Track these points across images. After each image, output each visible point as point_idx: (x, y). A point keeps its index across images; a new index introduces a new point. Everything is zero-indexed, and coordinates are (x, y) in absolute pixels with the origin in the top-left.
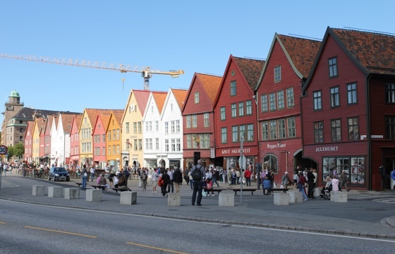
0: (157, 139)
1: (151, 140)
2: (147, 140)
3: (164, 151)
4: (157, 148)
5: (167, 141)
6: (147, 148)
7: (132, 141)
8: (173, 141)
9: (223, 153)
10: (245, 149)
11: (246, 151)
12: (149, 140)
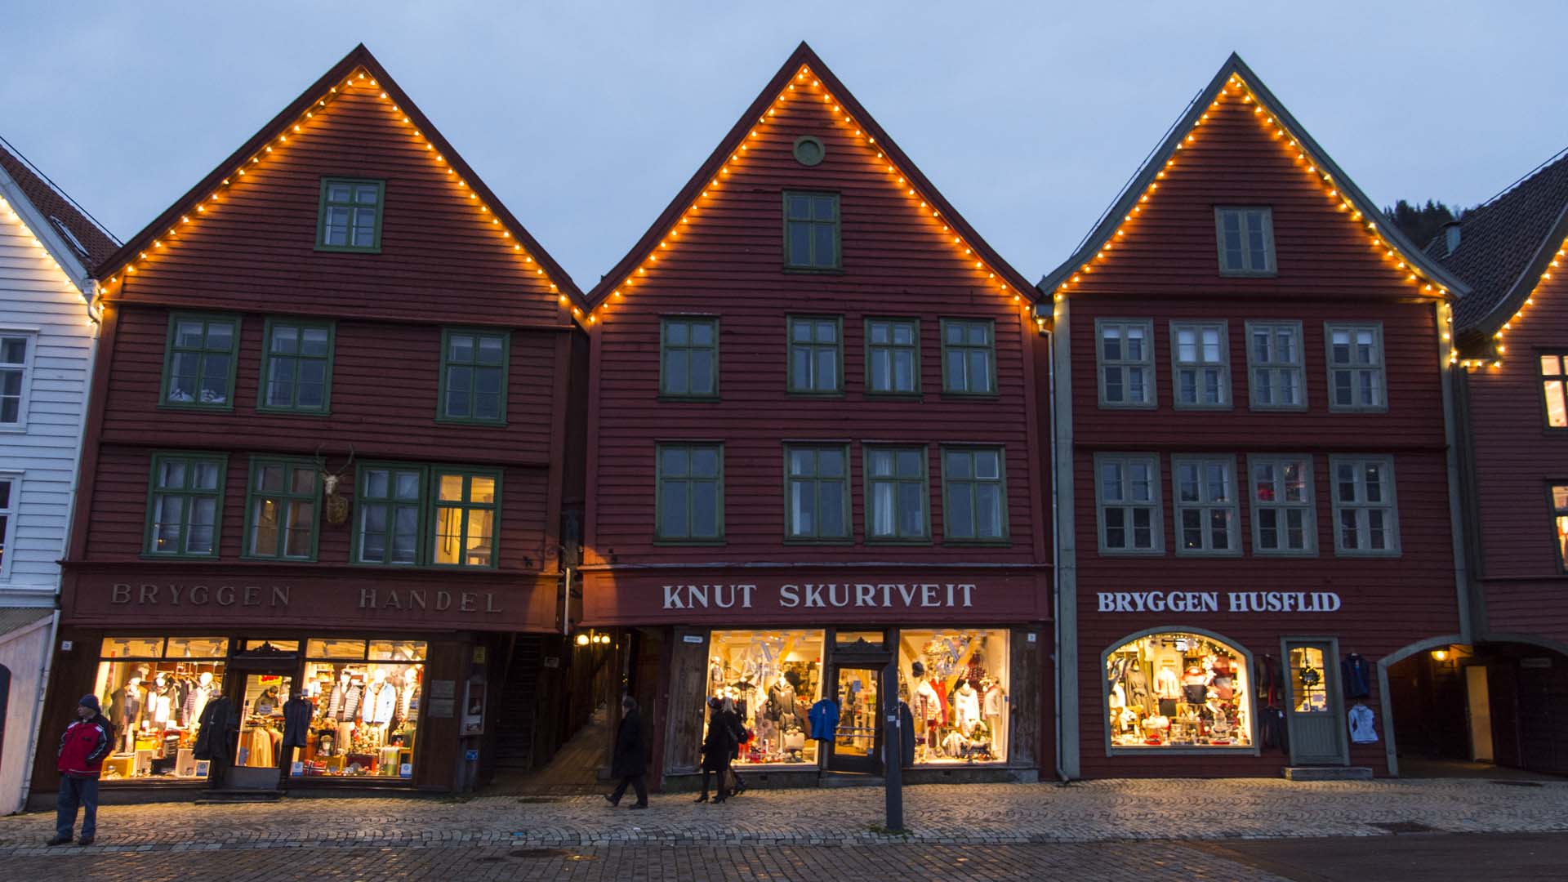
9: (679, 604)
10: (925, 588)
11: (931, 599)
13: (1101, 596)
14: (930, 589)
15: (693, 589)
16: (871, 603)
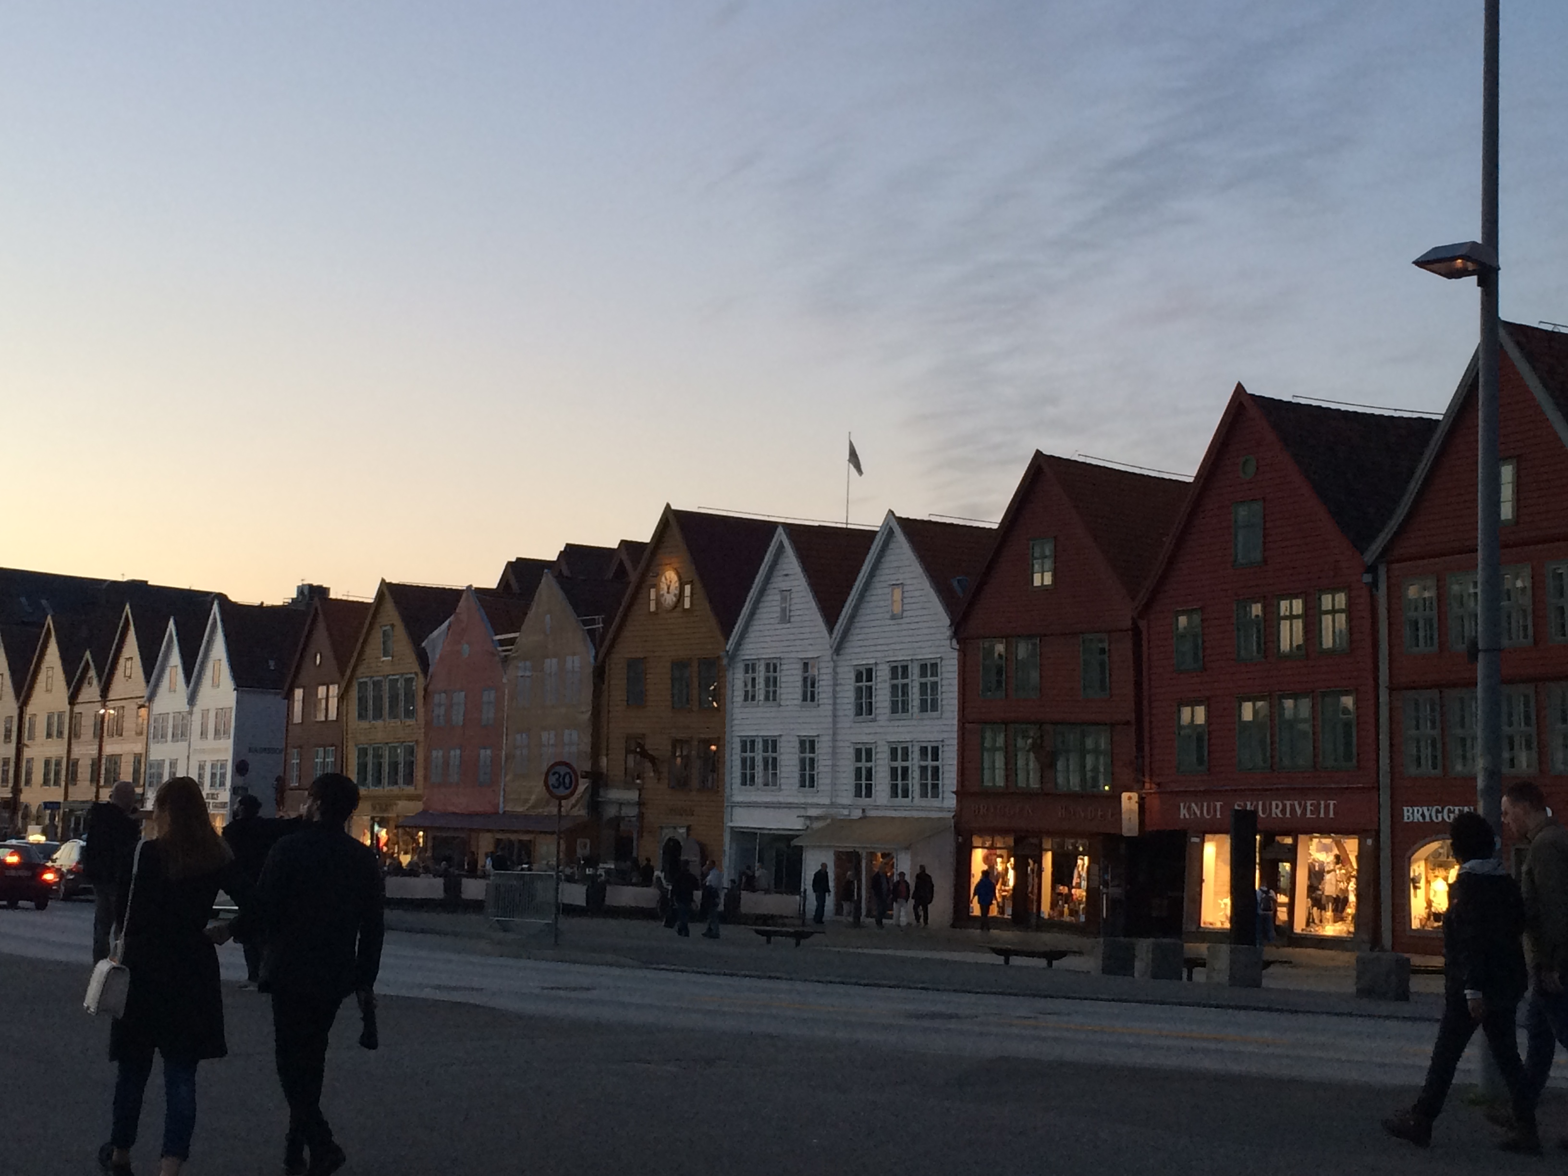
0: (808, 745)
1: (771, 744)
2: (748, 744)
3: (846, 797)
4: (808, 780)
5: (863, 753)
6: (748, 780)
7: (658, 745)
8: (898, 752)
9: (1187, 816)
10: (1309, 803)
11: (1312, 812)
12: (759, 746)
13: (1405, 809)
14: (1311, 805)
15: (1193, 805)
16: (1280, 815)
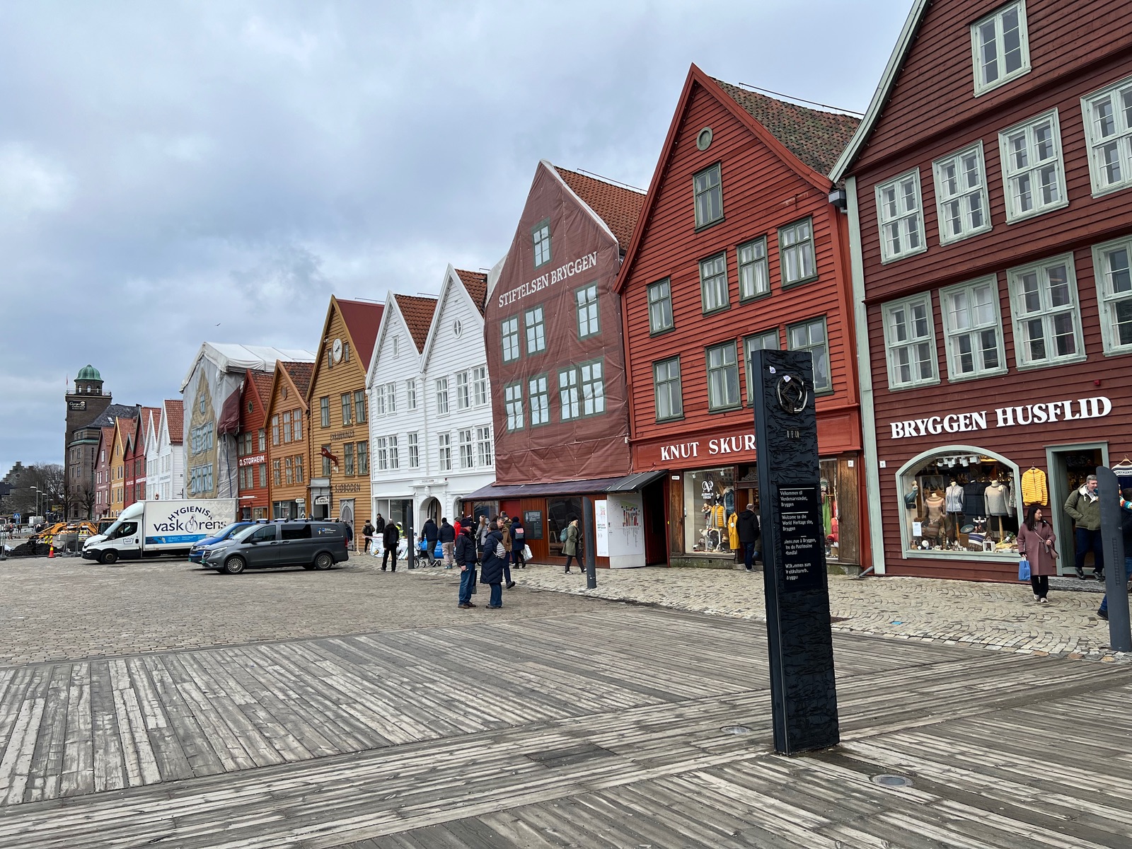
0: (413, 437)
1: (394, 440)
2: (382, 441)
5: (444, 439)
6: (383, 465)
7: (338, 449)
8: (466, 434)
9: (668, 458)
12: (388, 442)
13: (893, 425)
15: (672, 448)
